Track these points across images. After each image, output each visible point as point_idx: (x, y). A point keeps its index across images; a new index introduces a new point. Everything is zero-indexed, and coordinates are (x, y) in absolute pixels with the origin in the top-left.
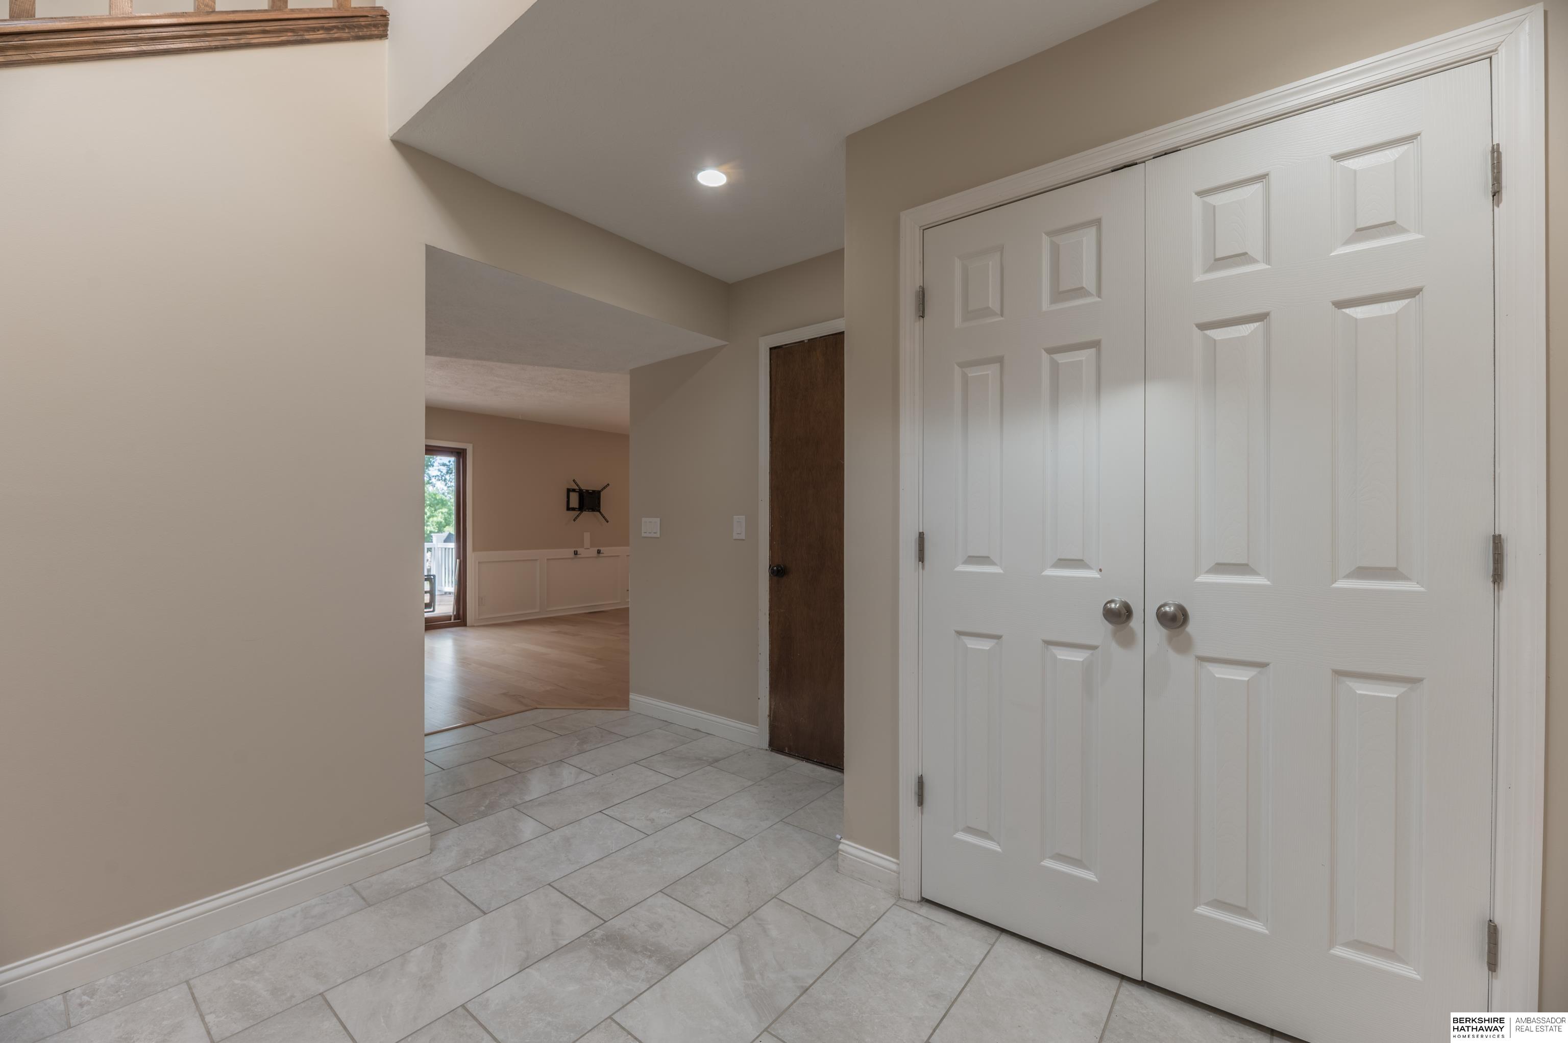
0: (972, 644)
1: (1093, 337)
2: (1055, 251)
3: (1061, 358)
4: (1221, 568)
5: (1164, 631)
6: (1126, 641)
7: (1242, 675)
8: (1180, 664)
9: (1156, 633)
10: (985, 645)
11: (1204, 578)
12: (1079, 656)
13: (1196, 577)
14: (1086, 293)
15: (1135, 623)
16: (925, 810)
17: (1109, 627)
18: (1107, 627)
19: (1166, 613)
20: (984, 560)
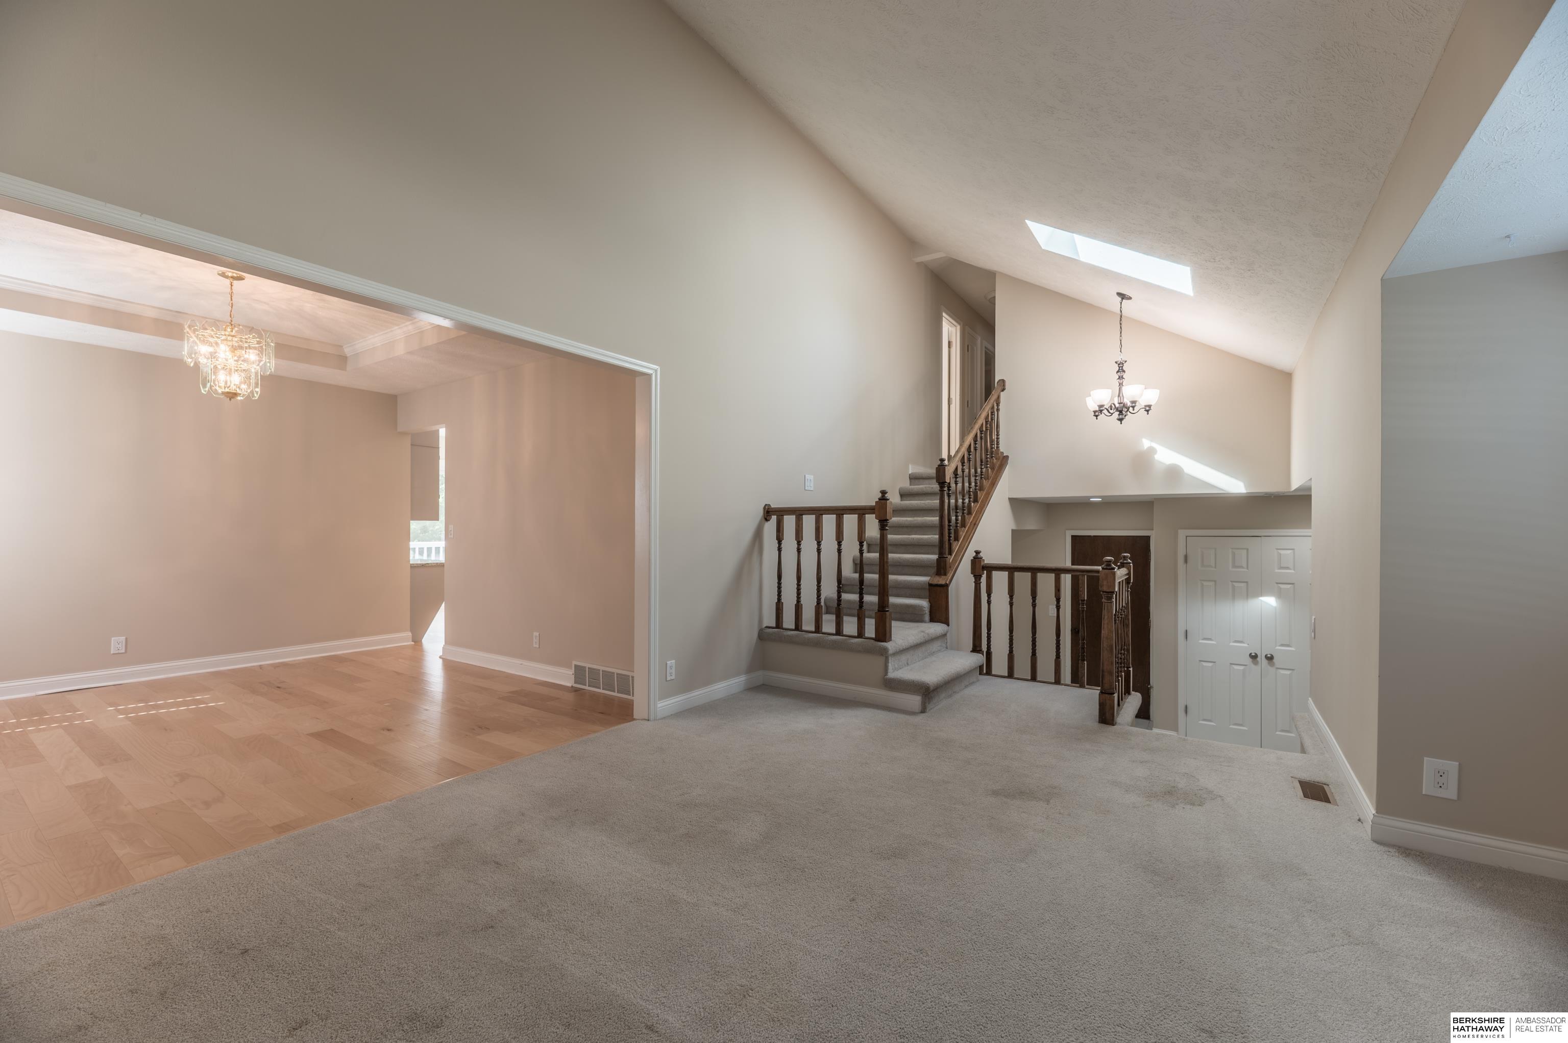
0: (1205, 664)
1: (1246, 581)
2: (1234, 554)
3: (1236, 584)
4: (1282, 645)
5: (1267, 661)
6: (1256, 663)
7: (1288, 672)
8: (1272, 670)
9: (1265, 661)
10: (1210, 664)
11: (1277, 648)
12: (1242, 668)
13: (1276, 647)
14: (1243, 568)
15: (1259, 659)
16: (1188, 715)
17: (1251, 660)
18: (1250, 660)
19: (1268, 657)
20: (1210, 639)
